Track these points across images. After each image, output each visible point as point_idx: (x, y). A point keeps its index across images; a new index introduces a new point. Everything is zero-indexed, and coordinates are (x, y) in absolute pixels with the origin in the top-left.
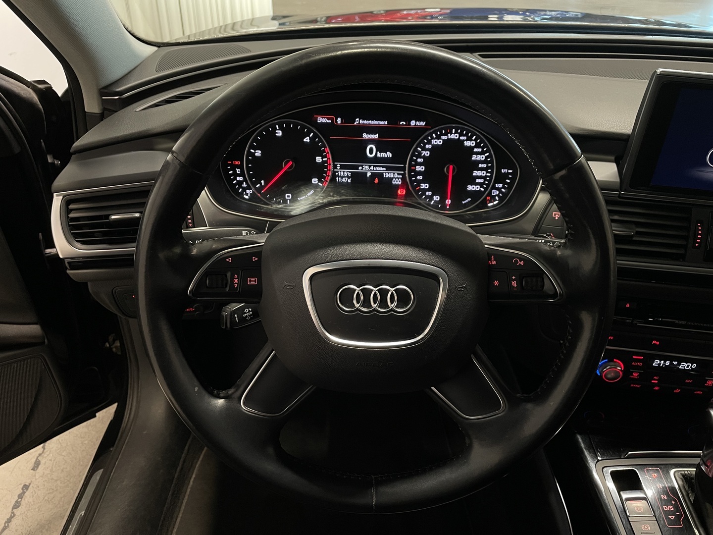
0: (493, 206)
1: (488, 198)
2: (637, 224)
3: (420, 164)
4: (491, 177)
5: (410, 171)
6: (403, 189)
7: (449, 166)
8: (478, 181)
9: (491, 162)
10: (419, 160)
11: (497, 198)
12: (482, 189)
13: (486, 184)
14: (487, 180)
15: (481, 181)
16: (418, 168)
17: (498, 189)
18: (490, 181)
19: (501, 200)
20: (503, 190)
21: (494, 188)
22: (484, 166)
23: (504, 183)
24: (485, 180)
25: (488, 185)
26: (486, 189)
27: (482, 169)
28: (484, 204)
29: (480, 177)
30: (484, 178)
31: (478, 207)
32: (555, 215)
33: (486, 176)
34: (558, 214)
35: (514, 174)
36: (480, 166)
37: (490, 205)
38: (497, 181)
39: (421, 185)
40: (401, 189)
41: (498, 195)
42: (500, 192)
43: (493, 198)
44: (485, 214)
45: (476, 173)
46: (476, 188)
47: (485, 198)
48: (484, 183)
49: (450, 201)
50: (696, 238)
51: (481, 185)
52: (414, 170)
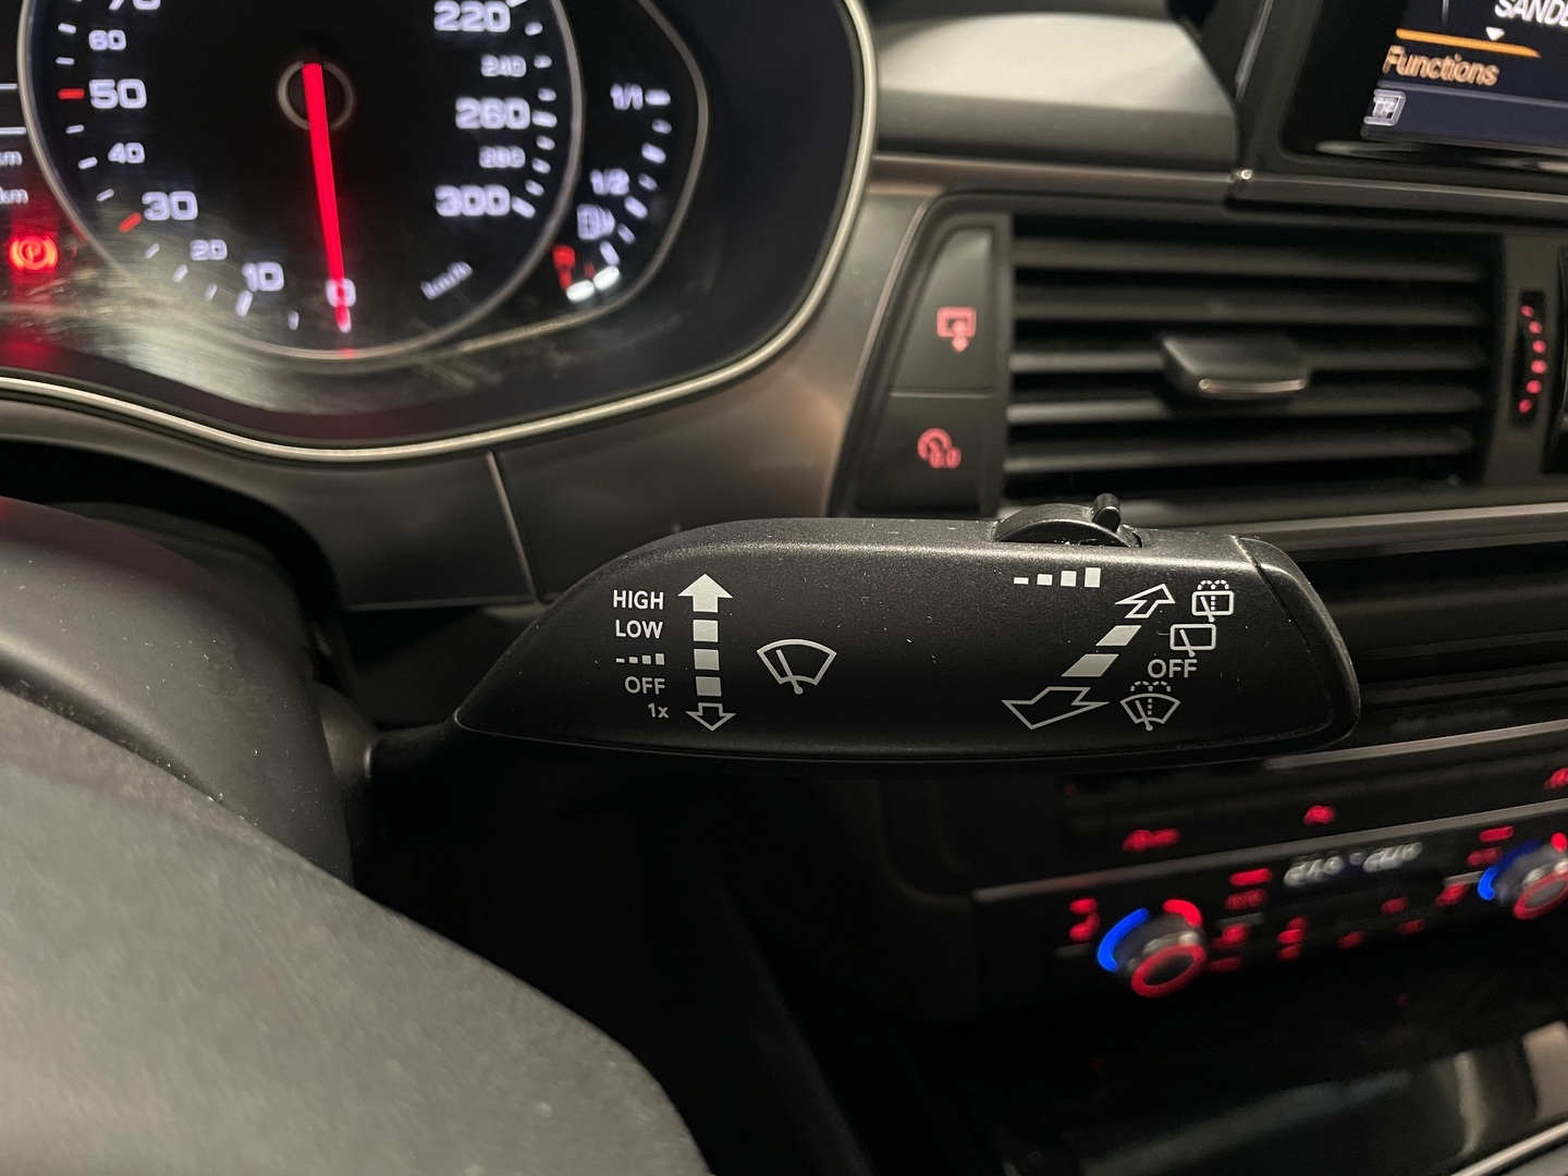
0: (599, 297)
1: (565, 256)
2: (1305, 334)
3: (114, 66)
4: (560, 134)
5: (53, 115)
6: (42, 236)
7: (298, 74)
8: (497, 158)
9: (548, 42)
10: (100, 40)
11: (609, 252)
12: (525, 210)
13: (538, 178)
14: (544, 155)
15: (509, 158)
16: (105, 94)
17: (613, 204)
18: (557, 158)
19: (631, 261)
20: (636, 209)
21: (584, 194)
22: (513, 67)
23: (637, 167)
24: (533, 152)
25: (552, 183)
26: (543, 205)
27: (502, 88)
28: (545, 294)
29: (504, 137)
30: (525, 139)
31: (513, 313)
32: (951, 323)
33: (534, 131)
34: (965, 320)
35: (678, 112)
36: (492, 67)
37: (579, 292)
38: (596, 158)
39: (148, 198)
40: (22, 236)
41: (614, 239)
42: (623, 217)
43: (588, 260)
44: (562, 349)
45: (473, 113)
46: (489, 202)
47: (549, 257)
48: (527, 173)
49: (349, 287)
50: (1521, 374)
51: (513, 181)
52: (83, 109)
